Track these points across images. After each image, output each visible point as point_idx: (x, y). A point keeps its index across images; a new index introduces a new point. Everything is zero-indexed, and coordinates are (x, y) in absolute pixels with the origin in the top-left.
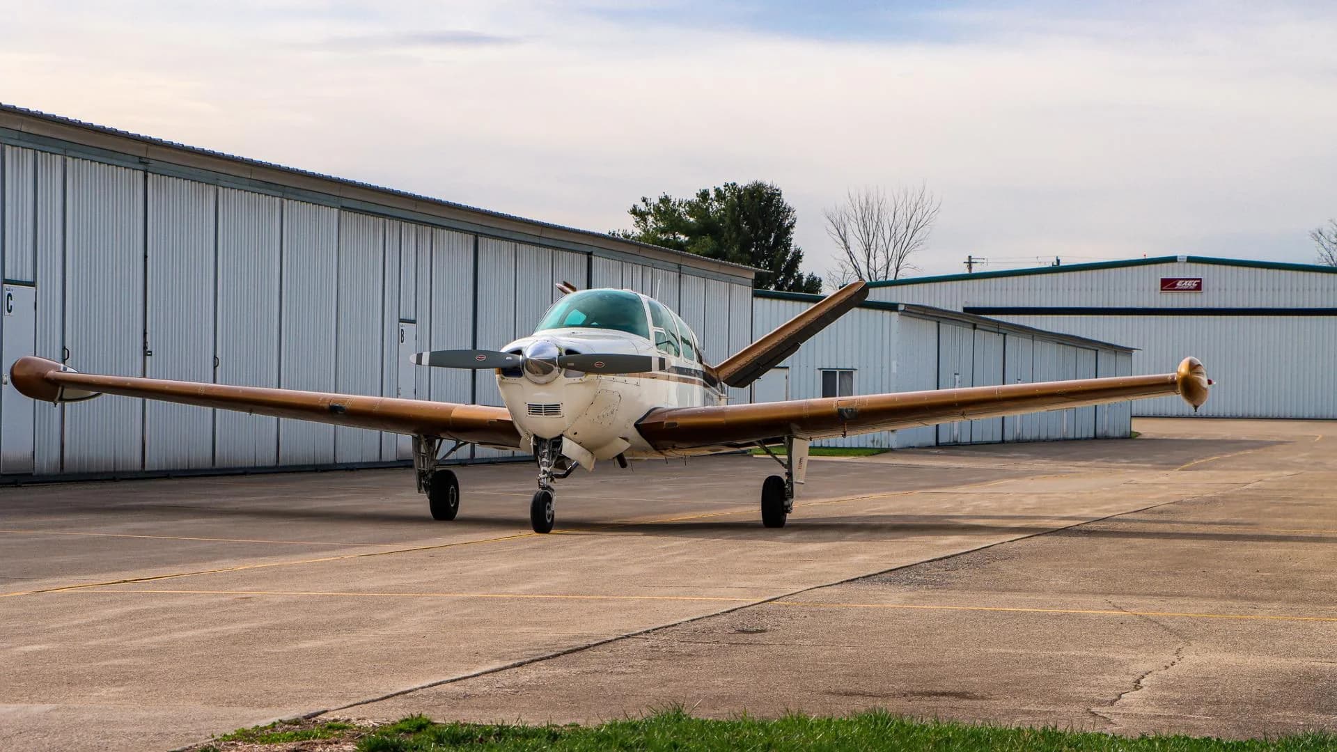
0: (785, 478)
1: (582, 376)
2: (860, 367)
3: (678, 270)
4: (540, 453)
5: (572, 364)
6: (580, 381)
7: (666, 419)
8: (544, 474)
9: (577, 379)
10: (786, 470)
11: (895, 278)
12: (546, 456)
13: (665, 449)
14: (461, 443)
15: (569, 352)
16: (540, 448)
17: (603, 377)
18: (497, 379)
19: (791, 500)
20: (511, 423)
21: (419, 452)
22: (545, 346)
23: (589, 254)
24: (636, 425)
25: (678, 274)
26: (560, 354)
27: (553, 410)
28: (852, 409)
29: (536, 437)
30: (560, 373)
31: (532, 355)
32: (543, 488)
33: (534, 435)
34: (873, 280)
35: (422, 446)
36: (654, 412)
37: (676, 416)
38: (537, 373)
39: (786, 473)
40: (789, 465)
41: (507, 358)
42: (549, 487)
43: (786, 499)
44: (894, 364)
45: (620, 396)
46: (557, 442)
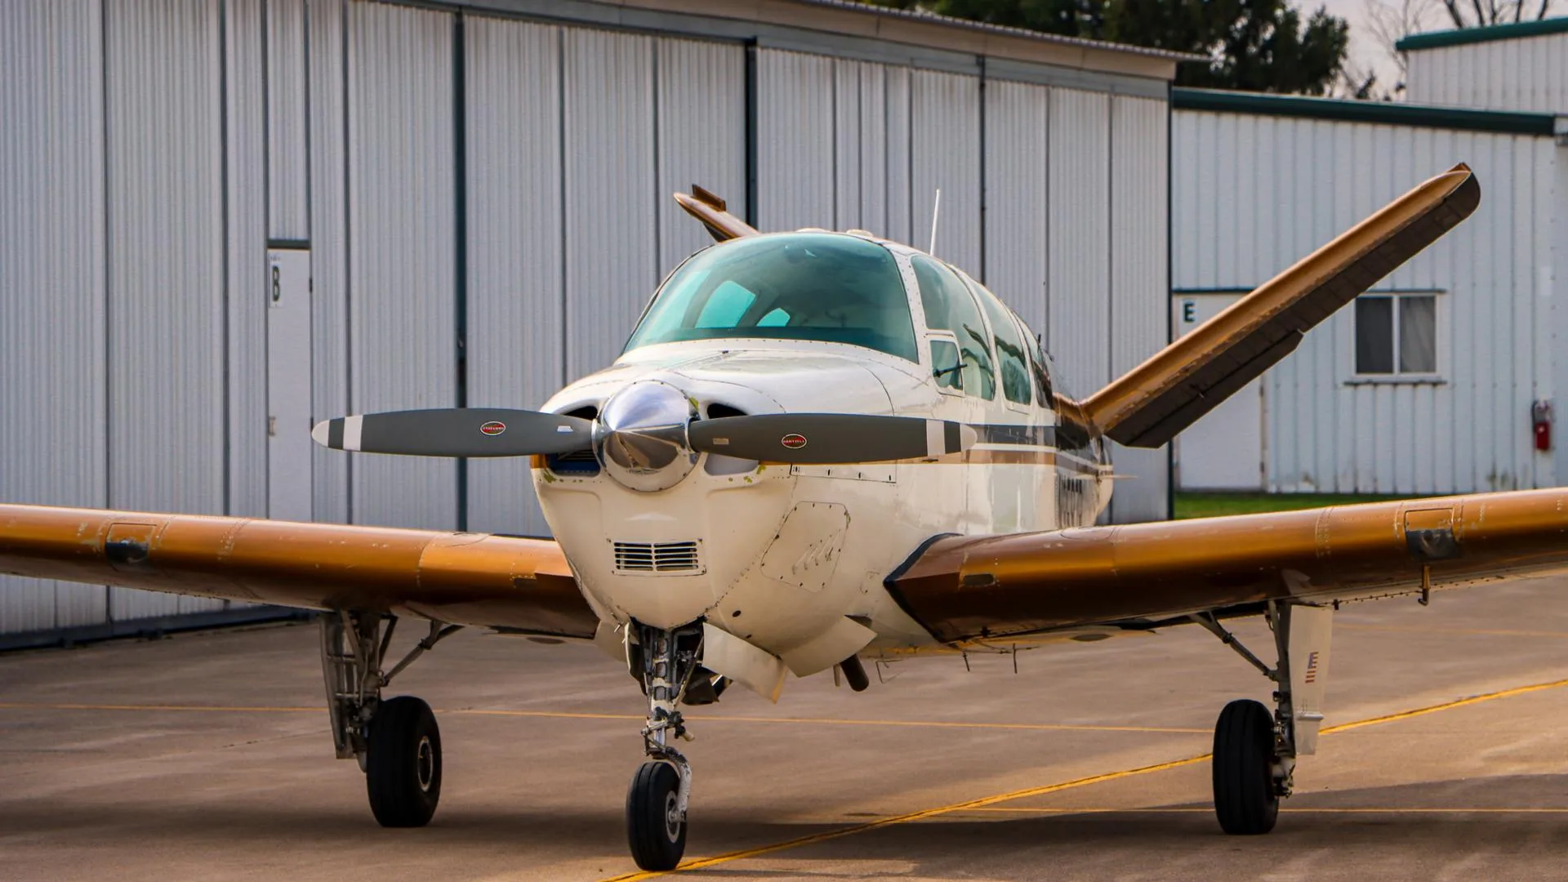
0: (1272, 707)
1: (752, 469)
2: (1454, 285)
3: (977, 70)
4: (648, 665)
5: (726, 441)
6: (746, 483)
7: (963, 566)
8: (658, 719)
9: (739, 479)
10: (1275, 686)
11: (1541, 15)
12: (663, 671)
13: (965, 638)
14: (444, 626)
15: (717, 410)
16: (647, 653)
17: (805, 470)
18: (535, 481)
19: (1289, 763)
20: (570, 582)
21: (338, 652)
22: (658, 397)
23: (750, 44)
24: (889, 584)
25: (976, 81)
26: (694, 417)
27: (679, 555)
28: (1443, 533)
29: (636, 625)
30: (694, 461)
31: (622, 424)
32: (657, 754)
33: (633, 620)
34: (1488, 23)
35: (345, 635)
36: (932, 547)
37: (988, 559)
38: (636, 464)
39: (1275, 694)
40: (1282, 673)
41: (561, 429)
42: (671, 753)
43: (1277, 761)
44: (1545, 272)
45: (846, 513)
46: (690, 637)
